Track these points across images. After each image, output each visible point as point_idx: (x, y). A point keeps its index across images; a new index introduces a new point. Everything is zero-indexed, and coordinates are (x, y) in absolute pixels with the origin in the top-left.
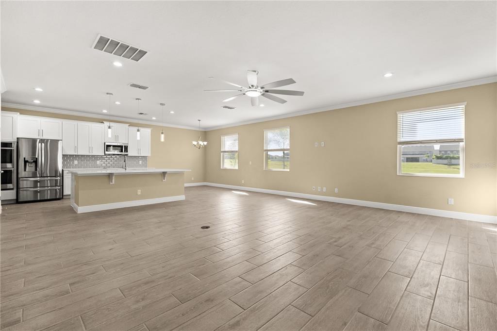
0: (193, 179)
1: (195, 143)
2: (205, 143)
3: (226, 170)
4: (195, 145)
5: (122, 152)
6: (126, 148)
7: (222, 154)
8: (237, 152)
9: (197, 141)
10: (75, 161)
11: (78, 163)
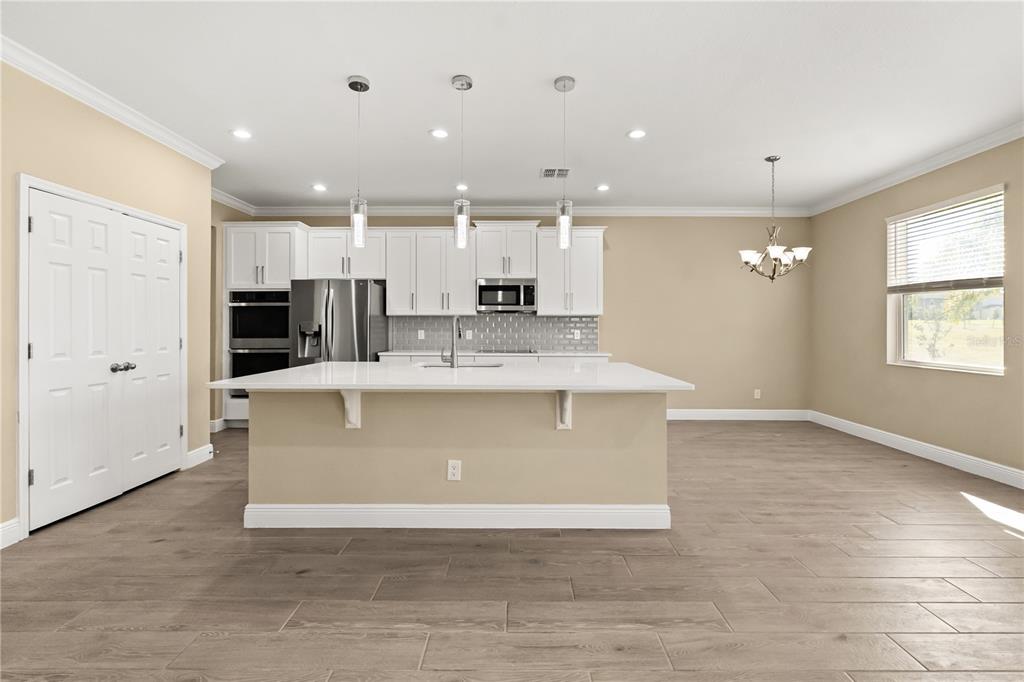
0: (757, 394)
1: (752, 257)
2: (802, 253)
3: (916, 371)
4: (754, 268)
5: (518, 303)
6: (530, 291)
7: (892, 299)
8: (992, 282)
9: (762, 250)
10: (419, 332)
11: (426, 336)
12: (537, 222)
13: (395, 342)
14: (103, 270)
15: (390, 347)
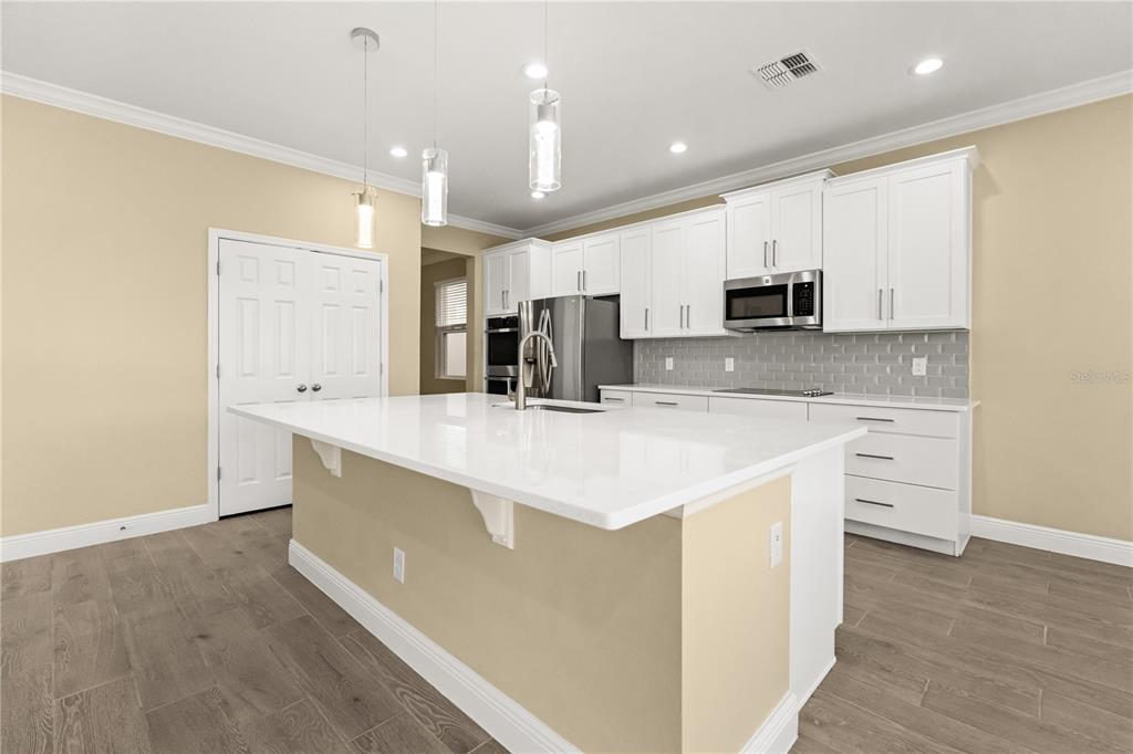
5: (784, 314)
6: (806, 292)
10: (667, 360)
11: (675, 366)
12: (823, 174)
13: (641, 372)
14: (290, 302)
15: (635, 379)
